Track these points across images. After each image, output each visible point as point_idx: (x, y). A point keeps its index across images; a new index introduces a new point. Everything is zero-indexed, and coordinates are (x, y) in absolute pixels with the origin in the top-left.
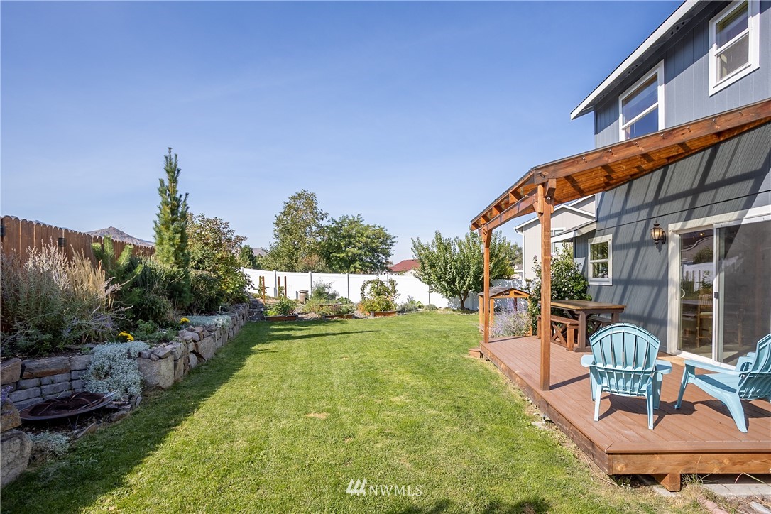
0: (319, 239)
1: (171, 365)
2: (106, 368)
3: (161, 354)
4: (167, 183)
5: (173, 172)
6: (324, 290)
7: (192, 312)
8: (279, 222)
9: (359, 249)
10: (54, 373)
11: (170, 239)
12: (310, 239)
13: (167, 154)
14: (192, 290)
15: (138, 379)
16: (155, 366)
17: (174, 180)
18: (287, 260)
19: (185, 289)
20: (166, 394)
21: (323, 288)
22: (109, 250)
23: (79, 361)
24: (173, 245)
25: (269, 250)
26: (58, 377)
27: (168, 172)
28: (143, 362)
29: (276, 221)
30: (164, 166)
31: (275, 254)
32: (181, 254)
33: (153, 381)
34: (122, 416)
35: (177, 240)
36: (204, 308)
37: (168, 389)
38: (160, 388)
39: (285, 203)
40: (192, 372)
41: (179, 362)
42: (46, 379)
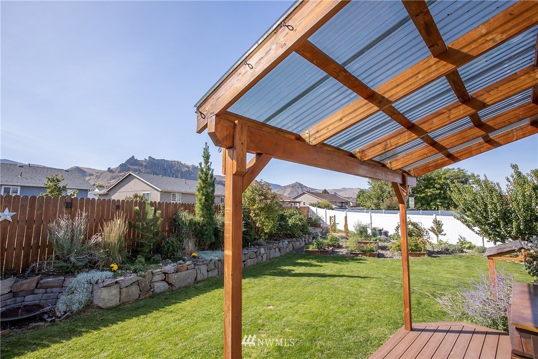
2: (74, 288)
3: (106, 284)
5: (206, 157)
9: (437, 189)
10: (53, 287)
13: (205, 147)
16: (99, 291)
17: (207, 162)
18: (375, 201)
23: (69, 281)
28: (96, 287)
31: (368, 196)
33: (96, 302)
34: (38, 326)
38: (98, 307)
40: (154, 296)
41: (124, 290)
42: (49, 290)
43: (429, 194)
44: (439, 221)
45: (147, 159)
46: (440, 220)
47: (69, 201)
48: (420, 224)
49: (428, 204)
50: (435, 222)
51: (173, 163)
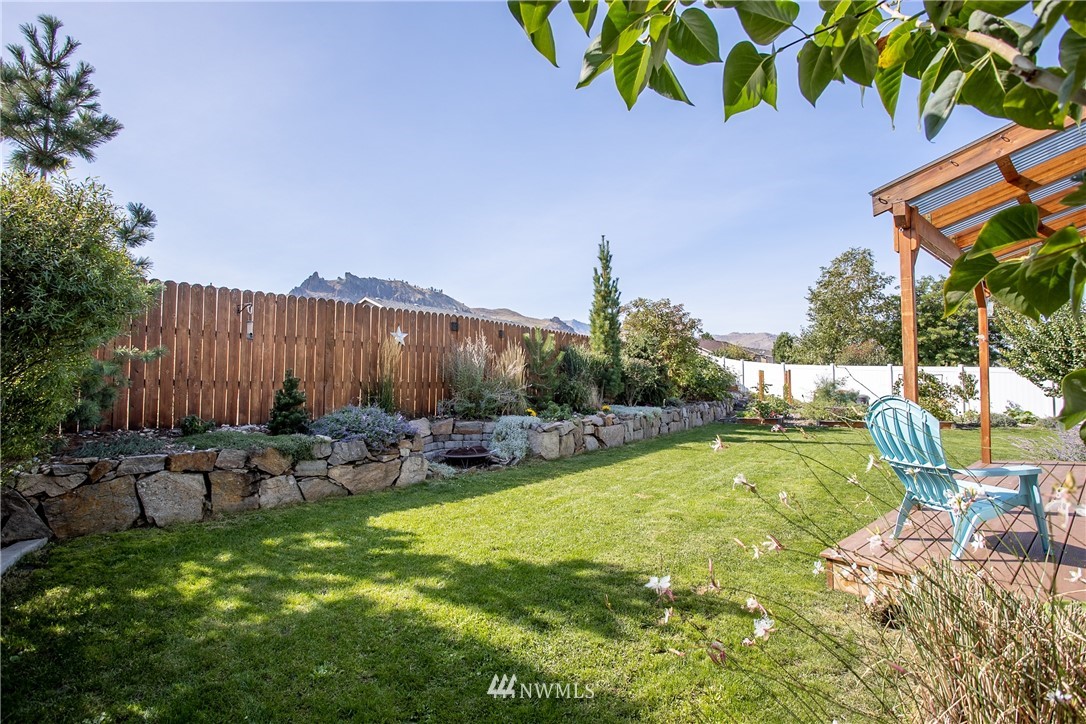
0: (880, 318)
1: (556, 439)
2: (504, 433)
3: (545, 428)
4: (600, 271)
5: (606, 259)
6: (835, 388)
7: (627, 402)
8: (814, 297)
10: (472, 433)
11: (601, 327)
12: (864, 316)
13: (601, 243)
14: (624, 378)
15: (524, 446)
16: (540, 437)
17: (606, 267)
18: (827, 350)
19: (614, 377)
20: (544, 462)
21: (833, 385)
22: (538, 337)
23: (489, 426)
24: (602, 333)
25: (799, 336)
26: (474, 436)
27: (601, 259)
28: (531, 432)
29: (809, 296)
30: (598, 254)
31: (811, 343)
32: (612, 341)
33: (537, 450)
34: (498, 468)
35: (607, 327)
36: (639, 398)
37: (552, 460)
38: (541, 457)
39: (823, 268)
40: (586, 453)
41: (564, 438)
42: (467, 436)
43: (933, 337)
44: (970, 376)
45: (343, 277)
46: (972, 374)
47: (454, 321)
48: (939, 377)
49: (929, 357)
50: (963, 376)
51: (393, 285)
